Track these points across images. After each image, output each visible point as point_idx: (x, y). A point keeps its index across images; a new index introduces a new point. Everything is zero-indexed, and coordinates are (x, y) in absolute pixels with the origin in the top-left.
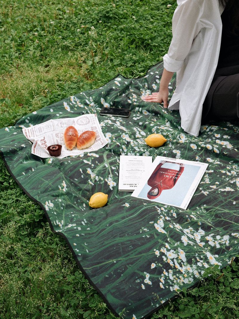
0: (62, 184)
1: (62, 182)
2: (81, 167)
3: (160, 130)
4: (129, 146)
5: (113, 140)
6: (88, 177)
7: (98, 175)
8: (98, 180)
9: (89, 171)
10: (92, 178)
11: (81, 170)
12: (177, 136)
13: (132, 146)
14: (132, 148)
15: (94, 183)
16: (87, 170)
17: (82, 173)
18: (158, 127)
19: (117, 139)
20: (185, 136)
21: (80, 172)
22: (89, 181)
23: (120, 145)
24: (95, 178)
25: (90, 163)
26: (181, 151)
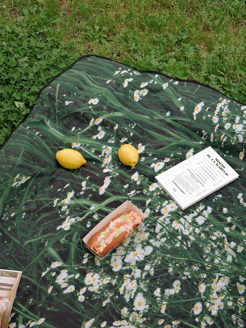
0: (24, 177)
1: (27, 176)
2: (71, 183)
3: (221, 244)
4: (155, 216)
5: (155, 193)
6: (62, 197)
7: (69, 206)
8: (62, 210)
9: (71, 195)
10: (63, 201)
11: (67, 185)
12: (219, 272)
13: (158, 220)
14: (156, 221)
15: (56, 206)
16: (71, 192)
17: (65, 187)
18: (226, 240)
19: (159, 197)
20: (227, 285)
21: (65, 186)
22: (58, 199)
23: (146, 205)
24: (63, 205)
25: (83, 189)
26: (179, 293)
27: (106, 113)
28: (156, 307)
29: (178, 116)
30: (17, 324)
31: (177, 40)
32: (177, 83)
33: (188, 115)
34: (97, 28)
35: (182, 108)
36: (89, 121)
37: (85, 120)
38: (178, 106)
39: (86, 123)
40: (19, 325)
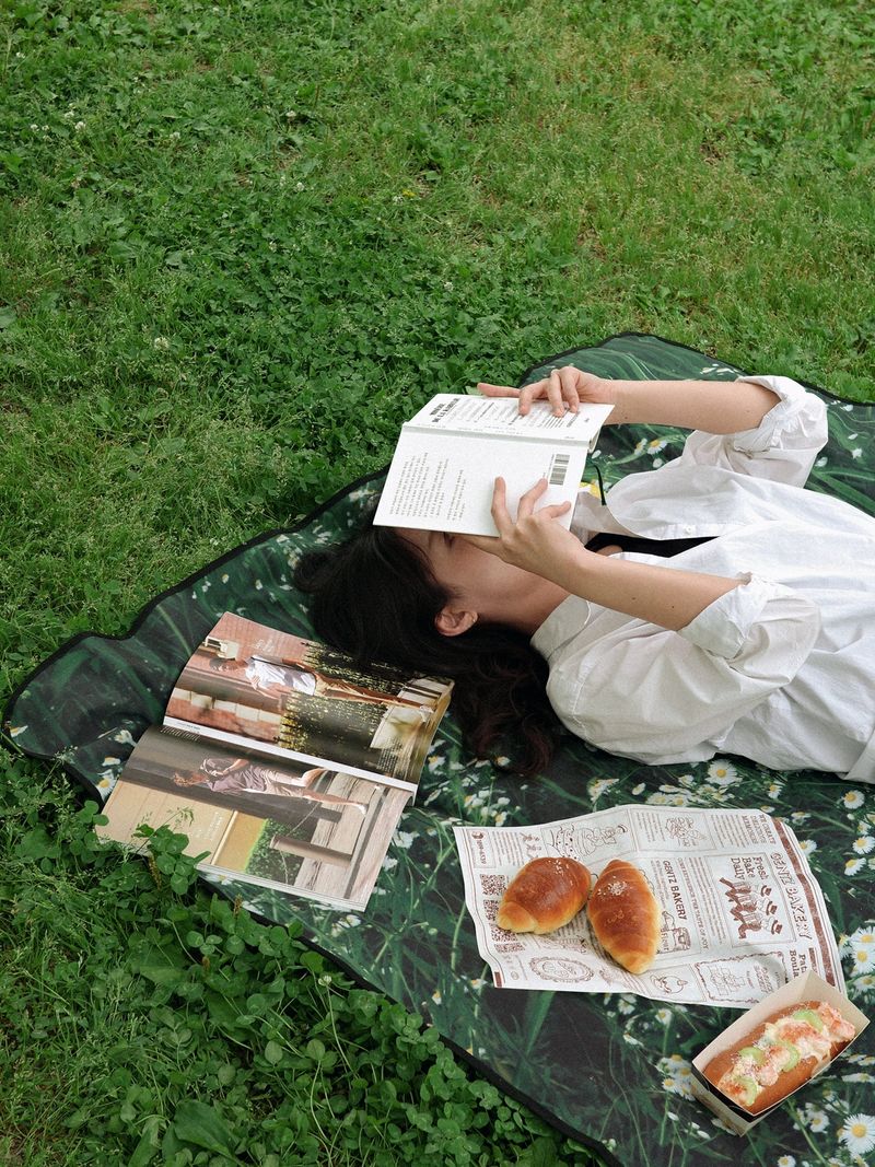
27: (675, 433)
28: (758, 784)
29: (844, 466)
30: (447, 760)
31: (857, 338)
32: (849, 408)
33: (869, 467)
34: (665, 291)
35: (857, 453)
36: (634, 443)
37: (625, 441)
38: (847, 448)
39: (627, 448)
40: (451, 762)
